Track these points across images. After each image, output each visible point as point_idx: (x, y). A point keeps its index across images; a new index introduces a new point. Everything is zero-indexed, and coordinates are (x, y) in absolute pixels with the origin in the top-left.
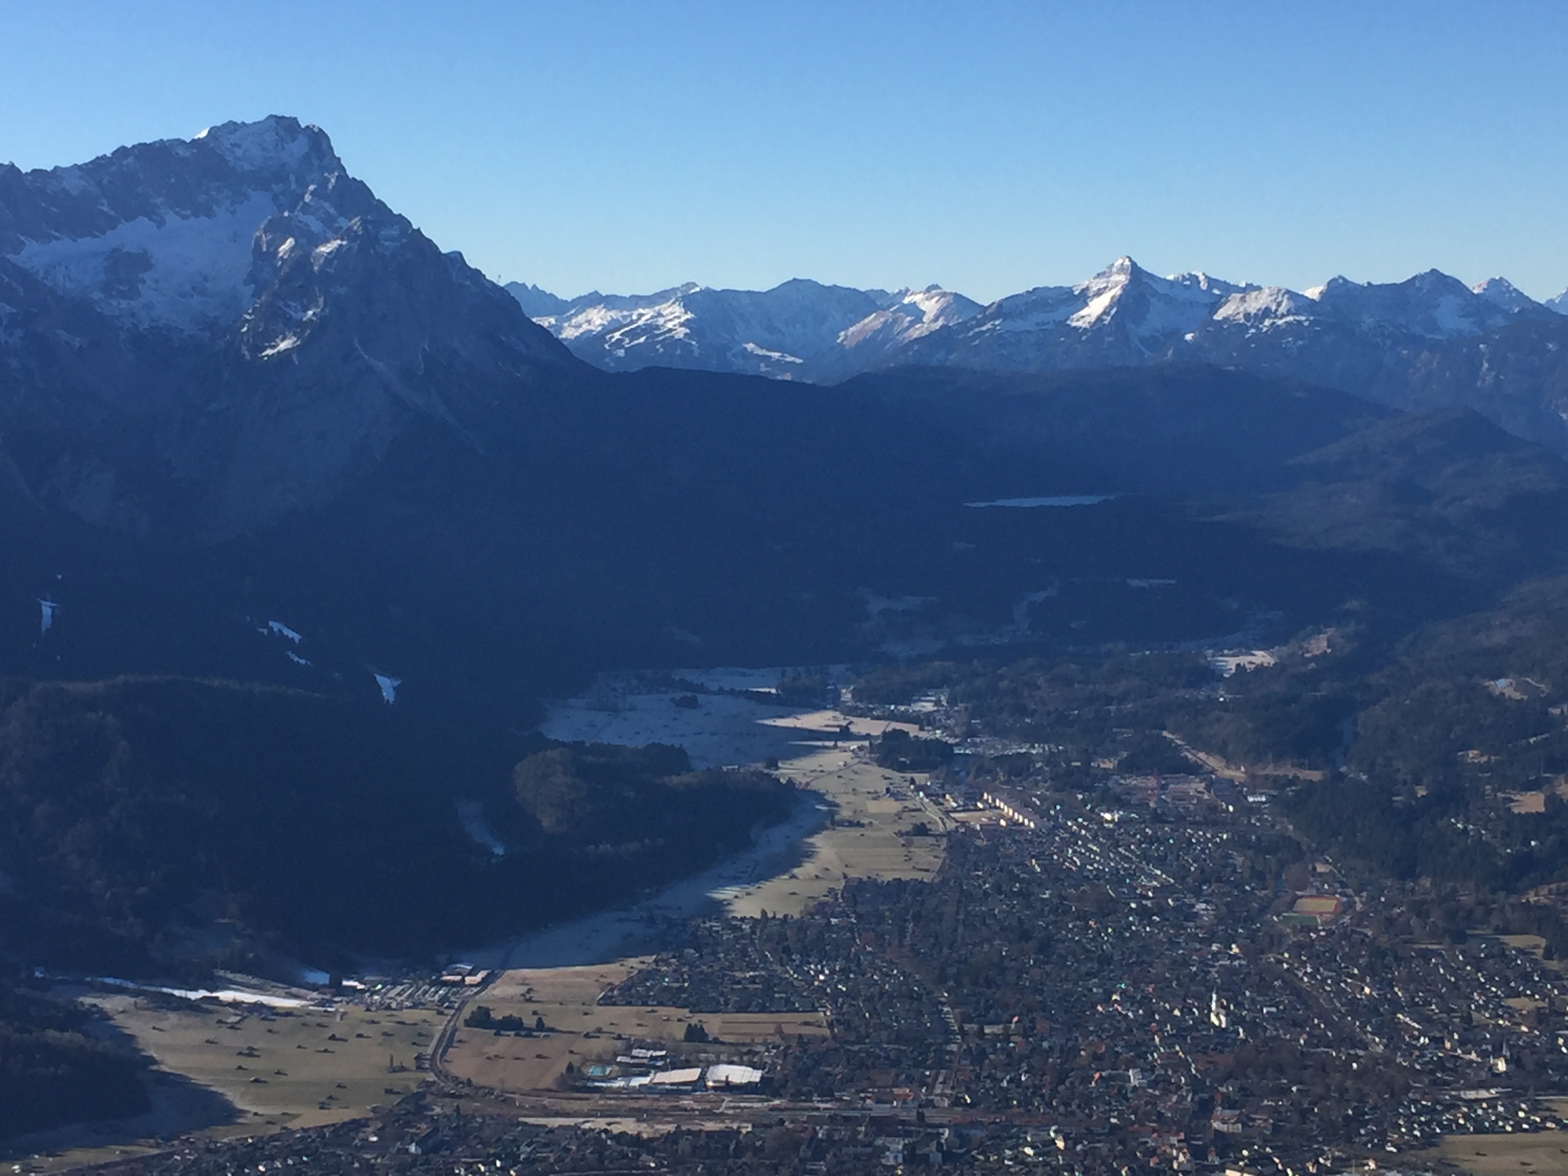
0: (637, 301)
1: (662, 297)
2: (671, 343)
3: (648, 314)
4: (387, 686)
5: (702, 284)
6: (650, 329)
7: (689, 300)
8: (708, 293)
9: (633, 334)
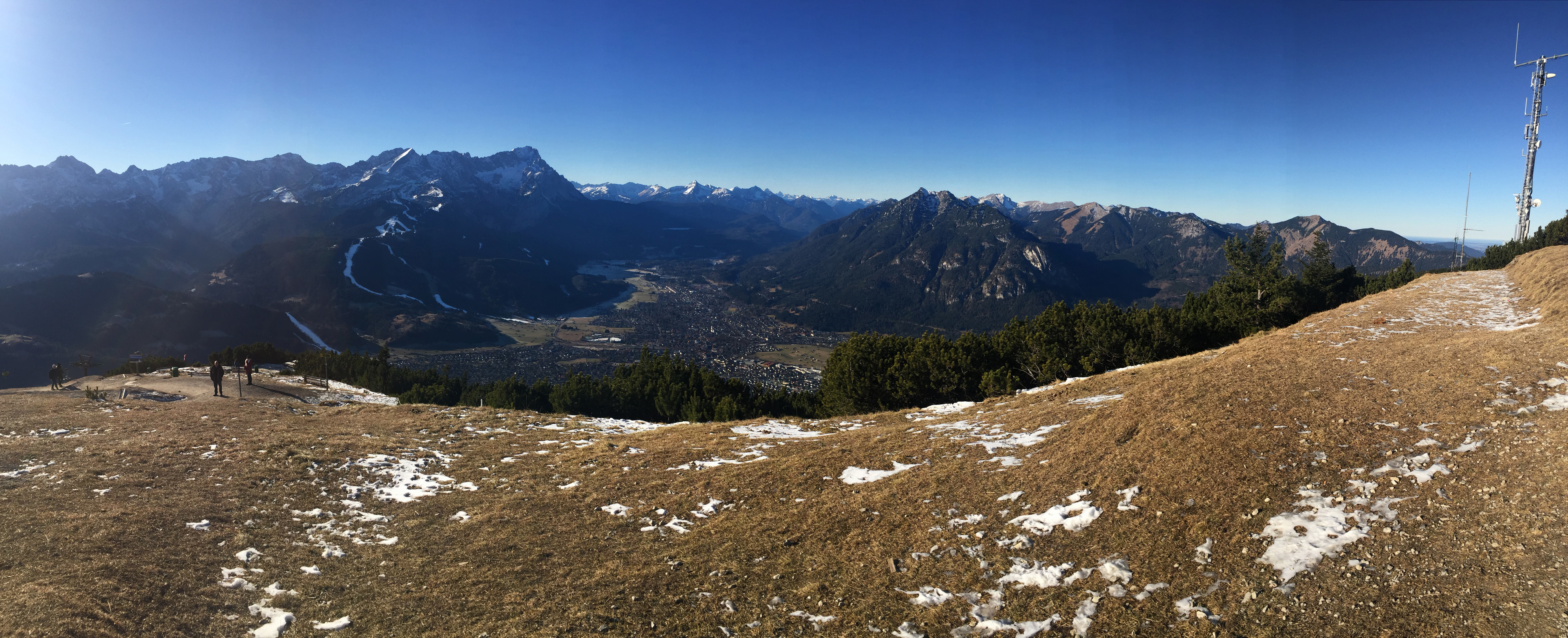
0: (597, 186)
1: (602, 185)
2: (604, 194)
3: (599, 188)
4: (547, 262)
5: (610, 182)
6: (600, 191)
7: (608, 186)
8: (611, 184)
9: (596, 192)
